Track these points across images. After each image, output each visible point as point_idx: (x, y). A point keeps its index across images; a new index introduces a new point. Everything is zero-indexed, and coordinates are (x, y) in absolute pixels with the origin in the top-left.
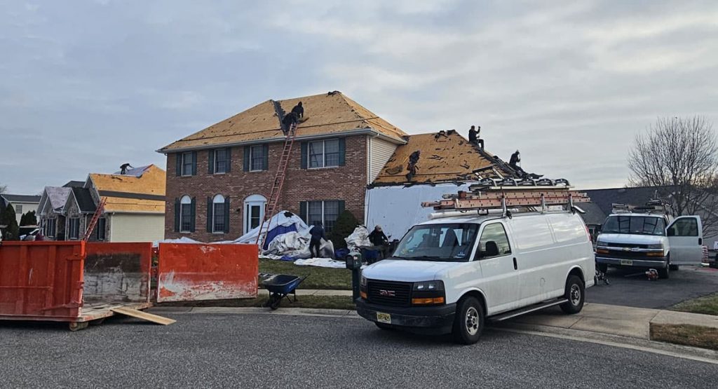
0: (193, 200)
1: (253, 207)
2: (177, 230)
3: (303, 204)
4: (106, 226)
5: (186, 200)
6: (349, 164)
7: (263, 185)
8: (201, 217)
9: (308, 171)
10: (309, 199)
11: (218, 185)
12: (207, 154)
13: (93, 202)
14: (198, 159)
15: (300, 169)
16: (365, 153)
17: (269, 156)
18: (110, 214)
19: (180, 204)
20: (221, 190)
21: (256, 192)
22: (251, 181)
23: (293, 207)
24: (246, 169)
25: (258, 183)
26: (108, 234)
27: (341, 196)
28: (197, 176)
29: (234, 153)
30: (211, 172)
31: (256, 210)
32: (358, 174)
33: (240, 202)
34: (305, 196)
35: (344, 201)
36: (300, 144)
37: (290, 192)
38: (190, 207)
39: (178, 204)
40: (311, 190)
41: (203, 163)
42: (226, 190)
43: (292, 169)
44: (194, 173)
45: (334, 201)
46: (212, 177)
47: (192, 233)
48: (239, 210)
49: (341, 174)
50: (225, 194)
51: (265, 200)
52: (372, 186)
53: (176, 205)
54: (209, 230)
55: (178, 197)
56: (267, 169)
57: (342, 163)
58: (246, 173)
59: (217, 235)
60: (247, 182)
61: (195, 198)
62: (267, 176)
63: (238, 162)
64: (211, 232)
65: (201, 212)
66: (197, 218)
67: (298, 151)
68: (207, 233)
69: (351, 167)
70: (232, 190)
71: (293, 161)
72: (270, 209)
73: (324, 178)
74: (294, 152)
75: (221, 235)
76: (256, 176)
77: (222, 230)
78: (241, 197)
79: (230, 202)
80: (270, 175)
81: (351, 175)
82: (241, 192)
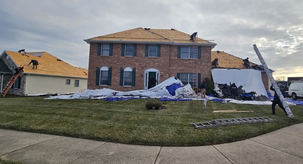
2: (97, 84)
3: (178, 74)
4: (22, 81)
5: (105, 69)
6: (202, 58)
7: (157, 64)
8: (116, 78)
9: (181, 59)
10: (181, 72)
11: (128, 62)
12: (121, 45)
13: (8, 67)
14: (114, 48)
15: (177, 58)
16: (211, 54)
17: (161, 51)
18: (25, 74)
19: (99, 71)
20: (130, 65)
21: (153, 67)
22: (150, 61)
23: (173, 75)
24: (147, 55)
25: (154, 63)
26: (23, 86)
27: (199, 72)
28: (113, 56)
29: (139, 47)
30: (123, 55)
32: (207, 63)
33: (143, 71)
34: (180, 70)
35: (200, 74)
36: (177, 47)
37: (172, 68)
38: (108, 72)
39: (98, 71)
40: (183, 68)
41: (117, 50)
42: (133, 64)
43: (172, 58)
44: (111, 54)
45: (195, 73)
46: (124, 58)
47: (109, 86)
48: (142, 75)
49: (199, 62)
50: (133, 67)
51: (158, 71)
53: (96, 71)
54: (121, 84)
55: (98, 67)
56: (160, 57)
57: (199, 57)
58: (146, 57)
59: (127, 87)
60: (147, 62)
61: (111, 68)
62: (160, 60)
63: (141, 52)
64: (123, 86)
65: (116, 75)
66: (112, 78)
67: (176, 50)
68: (120, 86)
69: (204, 60)
70: (137, 65)
71: (173, 54)
72: (162, 76)
73: (190, 63)
74: (174, 50)
75: (130, 87)
76: (153, 60)
77: (131, 85)
78: (143, 69)
79: (136, 71)
80: (162, 59)
81: (204, 63)
82: (143, 67)
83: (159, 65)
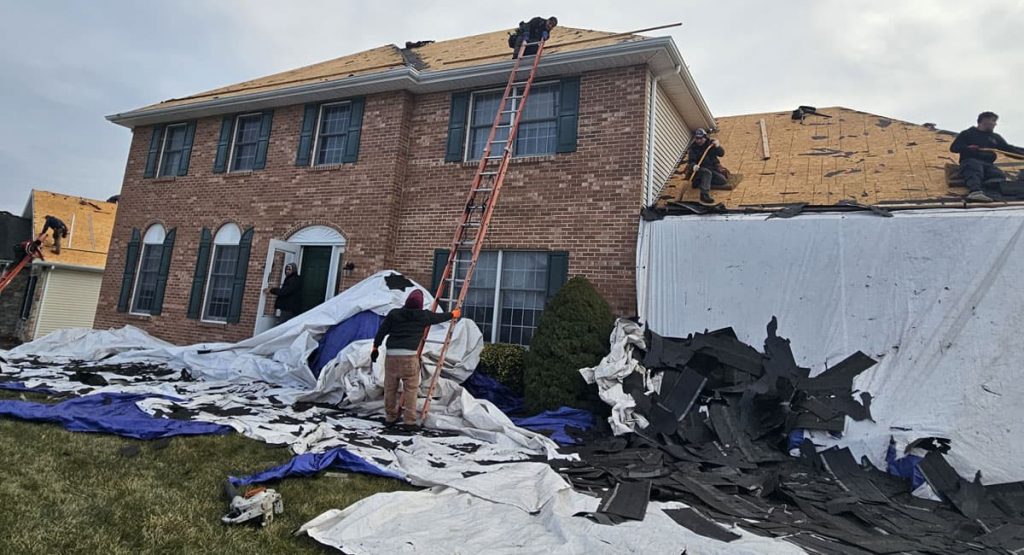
0: (171, 237)
2: (124, 307)
3: (441, 257)
4: (36, 291)
5: (155, 236)
6: (585, 146)
7: (340, 200)
8: (181, 279)
9: (464, 168)
11: (231, 200)
12: (217, 126)
14: (197, 138)
15: (442, 162)
16: (642, 116)
17: (365, 127)
18: (46, 268)
19: (141, 243)
20: (237, 213)
21: (319, 221)
22: (313, 190)
23: (414, 264)
24: (304, 161)
25: (329, 195)
26: (35, 309)
27: (556, 240)
28: (188, 178)
29: (281, 124)
30: (220, 169)
32: (617, 175)
36: (449, 97)
37: (411, 222)
38: (161, 252)
39: (135, 246)
41: (206, 148)
42: (249, 211)
43: (421, 163)
44: (183, 171)
45: (530, 252)
46: (223, 181)
47: (154, 318)
49: (562, 174)
50: (245, 223)
51: (342, 240)
52: (654, 213)
53: (129, 245)
54: (193, 312)
55: (138, 226)
56: (355, 162)
57: (567, 144)
58: (301, 170)
60: (301, 192)
61: (176, 228)
62: (352, 178)
63: (284, 146)
64: (198, 317)
65: (182, 265)
66: (170, 280)
67: (440, 115)
68: (188, 321)
69: (594, 156)
70: (262, 214)
71: (425, 141)
72: (351, 267)
74: (430, 119)
75: (218, 327)
76: (326, 179)
77: (224, 315)
78: (282, 232)
79: (253, 244)
80: (360, 174)
81: (591, 178)
82: (282, 221)
83: (345, 207)
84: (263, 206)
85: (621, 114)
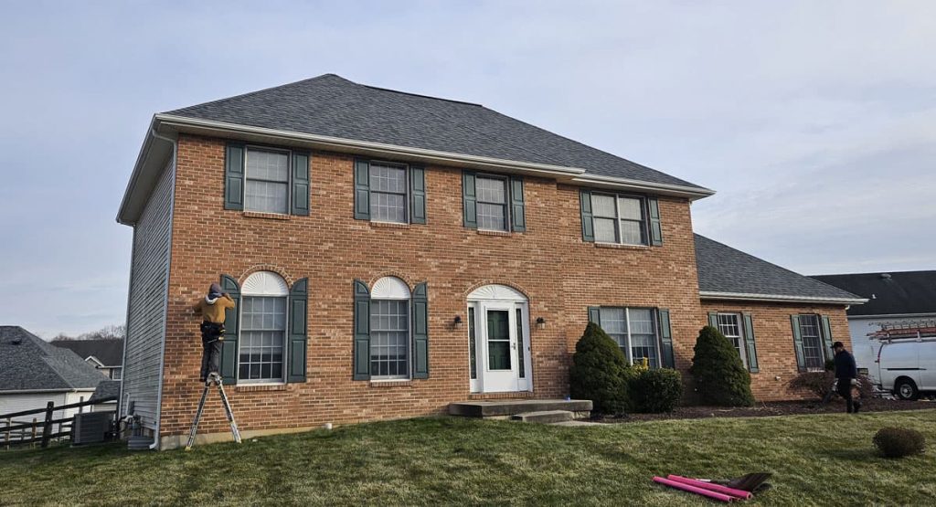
0: (297, 288)
1: (490, 313)
3: (592, 313)
6: (667, 244)
7: (517, 263)
8: (332, 338)
9: (597, 247)
10: (603, 302)
11: (389, 252)
15: (580, 240)
17: (527, 204)
20: (398, 267)
21: (500, 280)
22: (488, 252)
24: (471, 223)
25: (504, 261)
28: (312, 219)
30: (362, 214)
31: (498, 319)
35: (667, 311)
36: (577, 191)
40: (606, 284)
41: (334, 189)
42: (416, 265)
43: (566, 239)
46: (368, 228)
48: (457, 320)
49: (658, 260)
50: (413, 277)
51: (522, 298)
54: (362, 373)
56: (525, 232)
57: (658, 241)
58: (470, 232)
59: (388, 387)
60: (476, 252)
61: (306, 280)
62: (525, 245)
63: (446, 204)
64: (369, 378)
65: (330, 321)
66: (313, 339)
69: (673, 251)
70: (435, 269)
72: (540, 320)
73: (629, 264)
75: (404, 384)
76: (498, 244)
77: (406, 372)
78: (462, 289)
79: (429, 300)
82: (460, 277)
83: (523, 269)
84: (434, 263)
85: (681, 227)
